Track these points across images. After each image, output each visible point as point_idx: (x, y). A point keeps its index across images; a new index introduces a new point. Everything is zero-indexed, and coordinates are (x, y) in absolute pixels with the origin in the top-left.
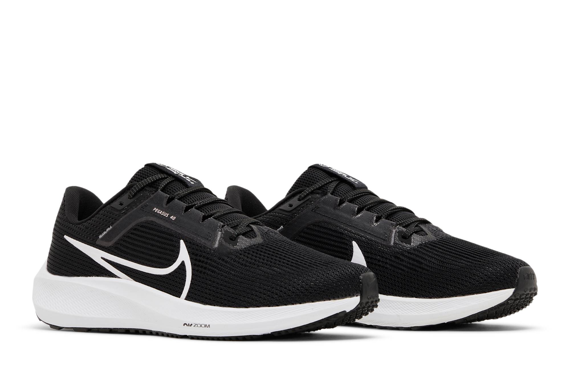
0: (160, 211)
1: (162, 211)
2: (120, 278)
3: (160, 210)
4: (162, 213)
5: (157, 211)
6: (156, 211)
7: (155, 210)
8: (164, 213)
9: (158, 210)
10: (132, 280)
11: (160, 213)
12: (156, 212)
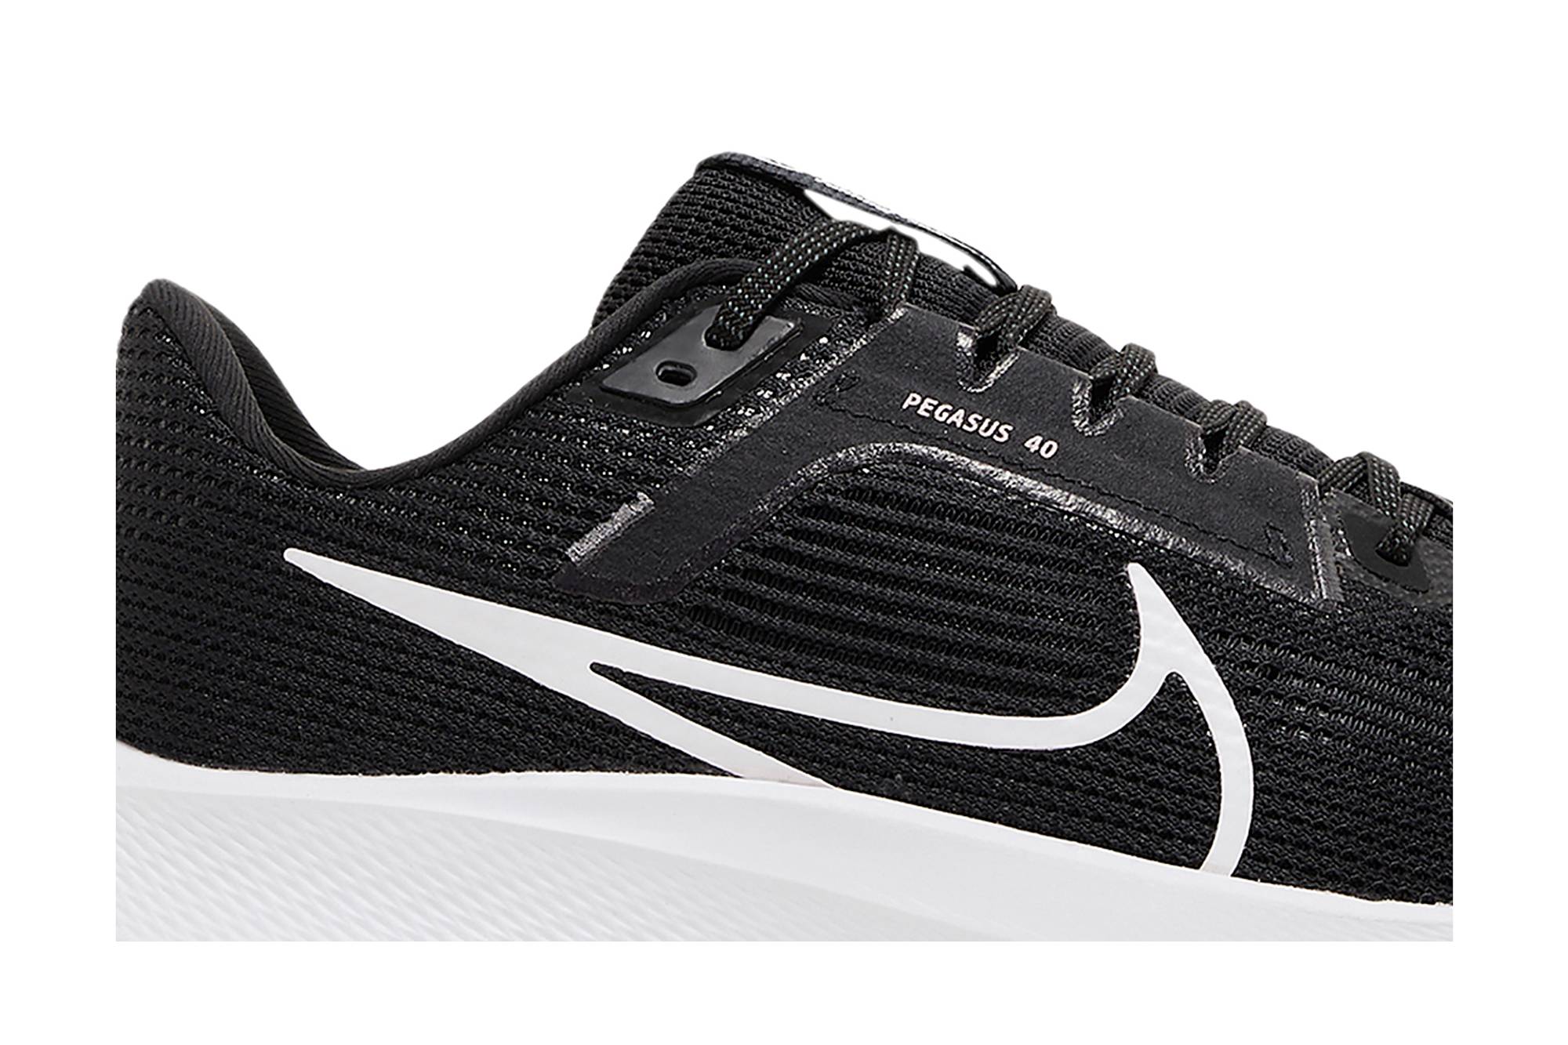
0: (952, 413)
1: (961, 412)
2: (724, 773)
3: (950, 408)
4: (966, 421)
5: (932, 413)
6: (921, 412)
7: (918, 406)
8: (980, 423)
9: (936, 407)
10: (814, 785)
11: (953, 418)
12: (927, 415)
